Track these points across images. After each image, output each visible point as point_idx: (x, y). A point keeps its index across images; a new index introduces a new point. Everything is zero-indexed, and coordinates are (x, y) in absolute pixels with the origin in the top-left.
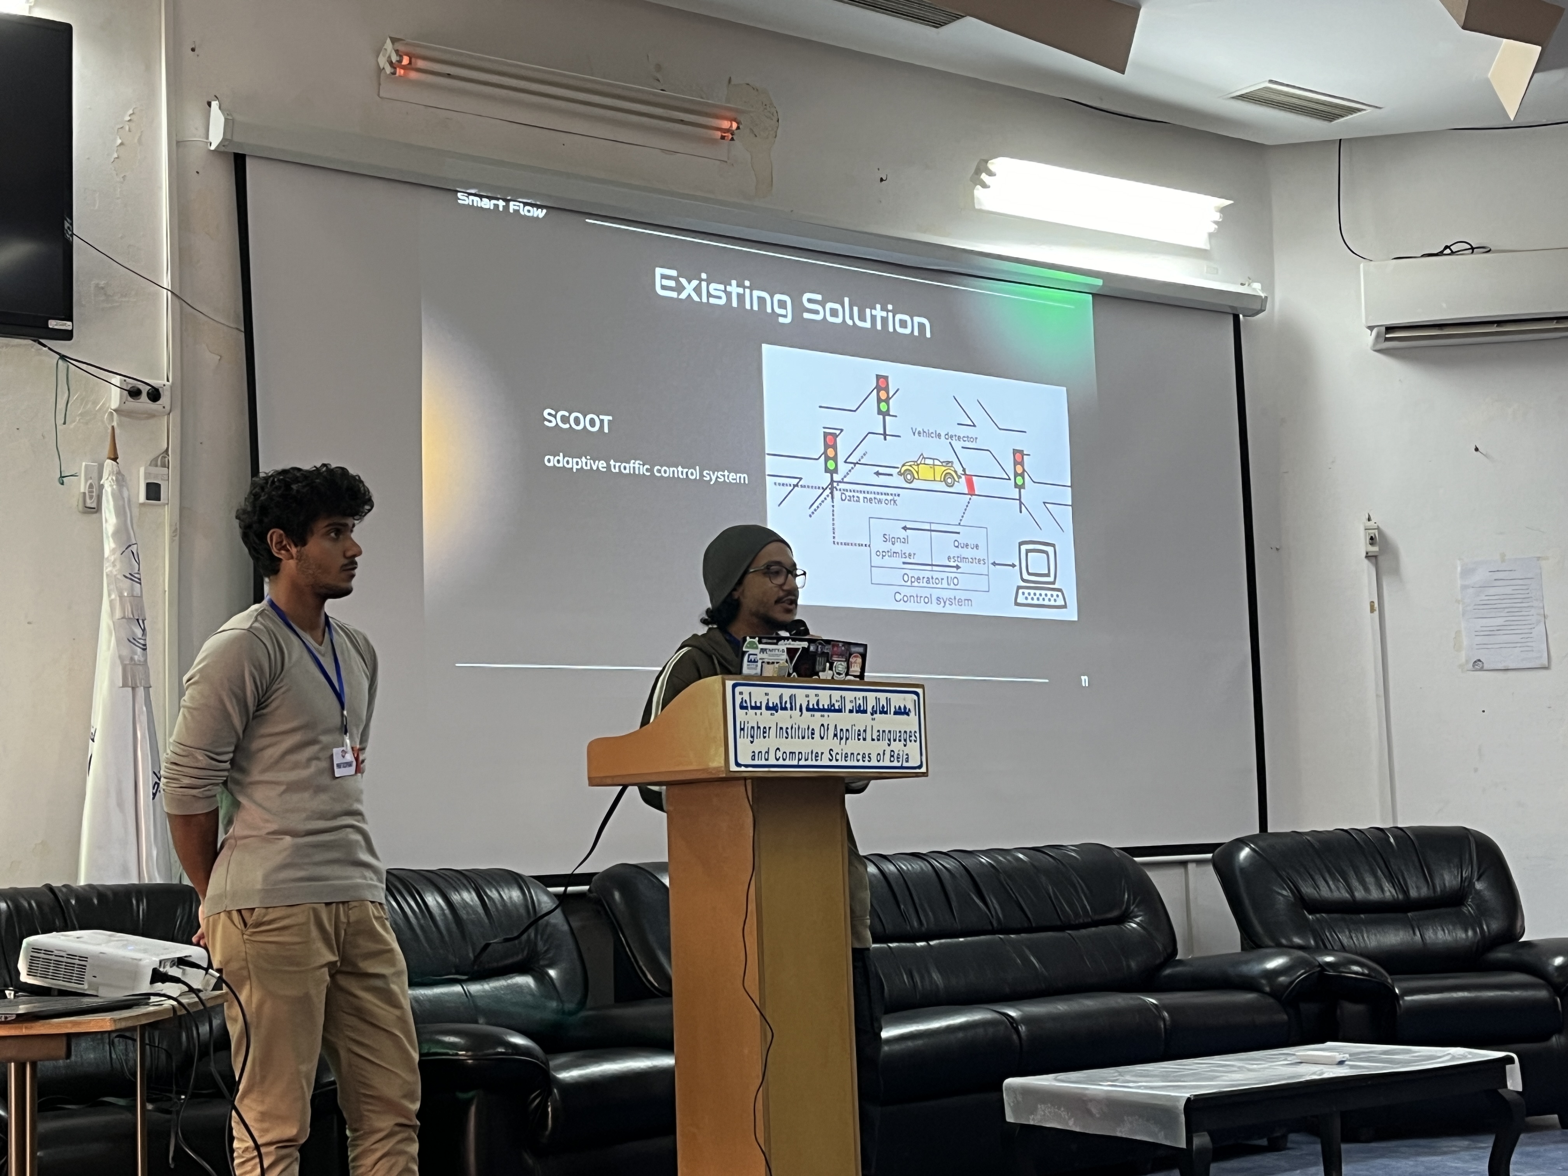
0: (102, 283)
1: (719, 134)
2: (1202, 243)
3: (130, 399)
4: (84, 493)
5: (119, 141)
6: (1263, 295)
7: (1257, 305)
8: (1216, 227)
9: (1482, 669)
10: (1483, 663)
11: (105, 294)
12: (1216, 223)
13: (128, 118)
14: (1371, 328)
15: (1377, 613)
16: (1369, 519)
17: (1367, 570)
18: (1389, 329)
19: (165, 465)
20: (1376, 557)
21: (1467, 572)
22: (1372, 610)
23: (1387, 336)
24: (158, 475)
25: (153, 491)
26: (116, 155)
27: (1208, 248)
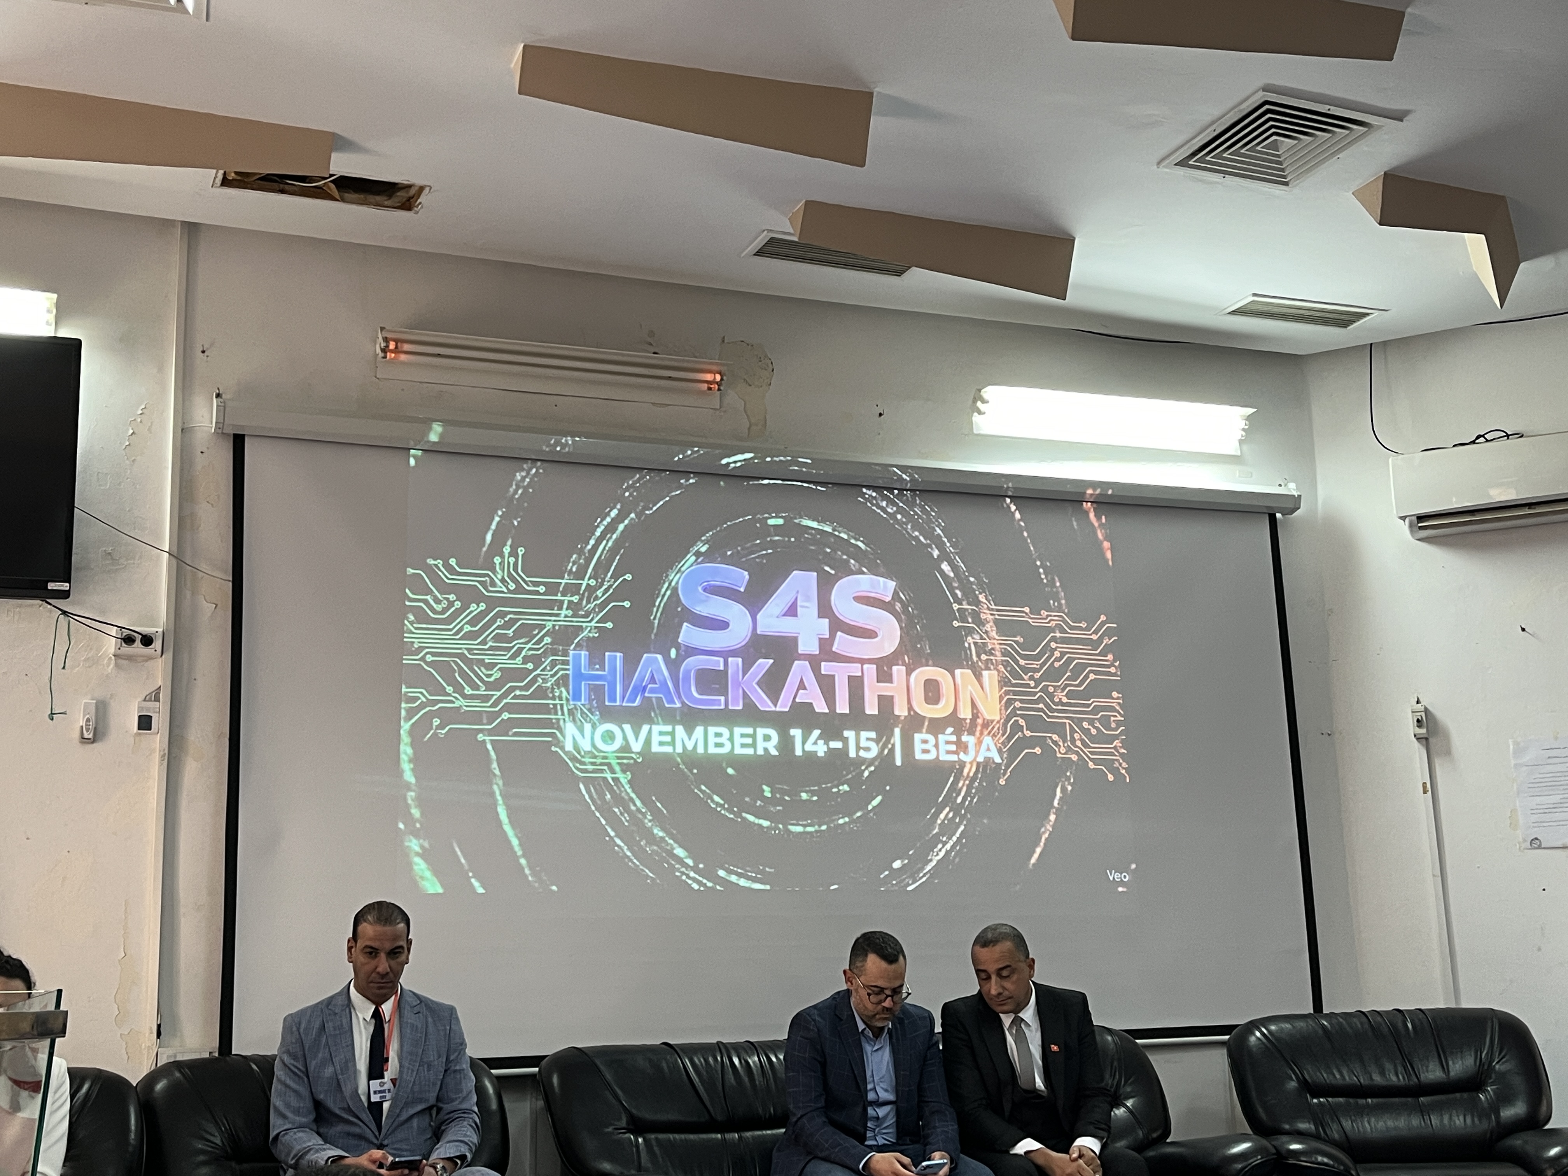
0: (110, 550)
1: (705, 386)
2: (1233, 449)
3: (124, 644)
4: (82, 727)
5: (131, 431)
6: (1296, 494)
7: (1292, 504)
8: (1244, 434)
9: (1540, 847)
10: (1540, 841)
11: (112, 559)
12: (1243, 430)
13: (140, 412)
14: (1403, 518)
15: (1430, 793)
16: (1418, 702)
17: (1418, 751)
18: (1421, 518)
19: (157, 700)
20: (1427, 739)
21: (1519, 751)
22: (1425, 792)
23: (1420, 525)
24: (151, 709)
25: (145, 723)
26: (128, 443)
27: (1239, 453)
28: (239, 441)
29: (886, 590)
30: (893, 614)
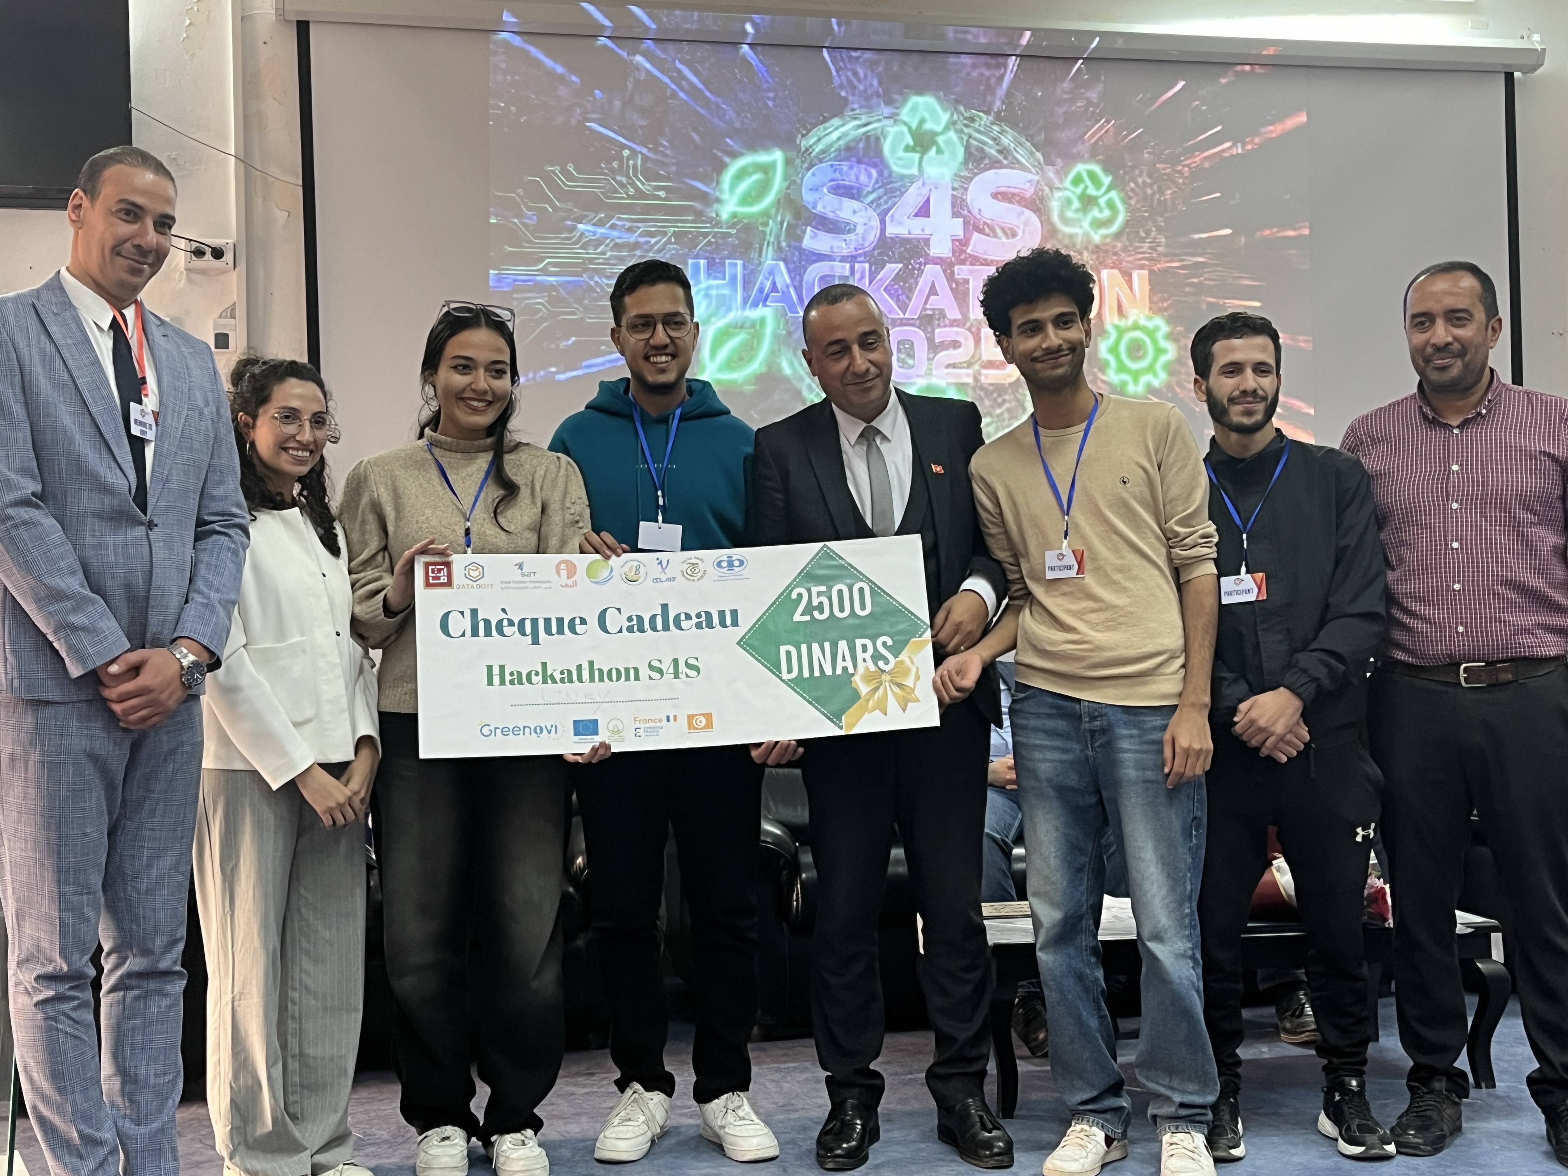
3: (194, 258)
5: (188, 22)
6: (1539, 47)
7: (1535, 59)
11: (177, 165)
19: (233, 317)
24: (226, 326)
25: (222, 340)
26: (185, 35)
28: (303, 28)
29: (1028, 184)
30: (1035, 211)
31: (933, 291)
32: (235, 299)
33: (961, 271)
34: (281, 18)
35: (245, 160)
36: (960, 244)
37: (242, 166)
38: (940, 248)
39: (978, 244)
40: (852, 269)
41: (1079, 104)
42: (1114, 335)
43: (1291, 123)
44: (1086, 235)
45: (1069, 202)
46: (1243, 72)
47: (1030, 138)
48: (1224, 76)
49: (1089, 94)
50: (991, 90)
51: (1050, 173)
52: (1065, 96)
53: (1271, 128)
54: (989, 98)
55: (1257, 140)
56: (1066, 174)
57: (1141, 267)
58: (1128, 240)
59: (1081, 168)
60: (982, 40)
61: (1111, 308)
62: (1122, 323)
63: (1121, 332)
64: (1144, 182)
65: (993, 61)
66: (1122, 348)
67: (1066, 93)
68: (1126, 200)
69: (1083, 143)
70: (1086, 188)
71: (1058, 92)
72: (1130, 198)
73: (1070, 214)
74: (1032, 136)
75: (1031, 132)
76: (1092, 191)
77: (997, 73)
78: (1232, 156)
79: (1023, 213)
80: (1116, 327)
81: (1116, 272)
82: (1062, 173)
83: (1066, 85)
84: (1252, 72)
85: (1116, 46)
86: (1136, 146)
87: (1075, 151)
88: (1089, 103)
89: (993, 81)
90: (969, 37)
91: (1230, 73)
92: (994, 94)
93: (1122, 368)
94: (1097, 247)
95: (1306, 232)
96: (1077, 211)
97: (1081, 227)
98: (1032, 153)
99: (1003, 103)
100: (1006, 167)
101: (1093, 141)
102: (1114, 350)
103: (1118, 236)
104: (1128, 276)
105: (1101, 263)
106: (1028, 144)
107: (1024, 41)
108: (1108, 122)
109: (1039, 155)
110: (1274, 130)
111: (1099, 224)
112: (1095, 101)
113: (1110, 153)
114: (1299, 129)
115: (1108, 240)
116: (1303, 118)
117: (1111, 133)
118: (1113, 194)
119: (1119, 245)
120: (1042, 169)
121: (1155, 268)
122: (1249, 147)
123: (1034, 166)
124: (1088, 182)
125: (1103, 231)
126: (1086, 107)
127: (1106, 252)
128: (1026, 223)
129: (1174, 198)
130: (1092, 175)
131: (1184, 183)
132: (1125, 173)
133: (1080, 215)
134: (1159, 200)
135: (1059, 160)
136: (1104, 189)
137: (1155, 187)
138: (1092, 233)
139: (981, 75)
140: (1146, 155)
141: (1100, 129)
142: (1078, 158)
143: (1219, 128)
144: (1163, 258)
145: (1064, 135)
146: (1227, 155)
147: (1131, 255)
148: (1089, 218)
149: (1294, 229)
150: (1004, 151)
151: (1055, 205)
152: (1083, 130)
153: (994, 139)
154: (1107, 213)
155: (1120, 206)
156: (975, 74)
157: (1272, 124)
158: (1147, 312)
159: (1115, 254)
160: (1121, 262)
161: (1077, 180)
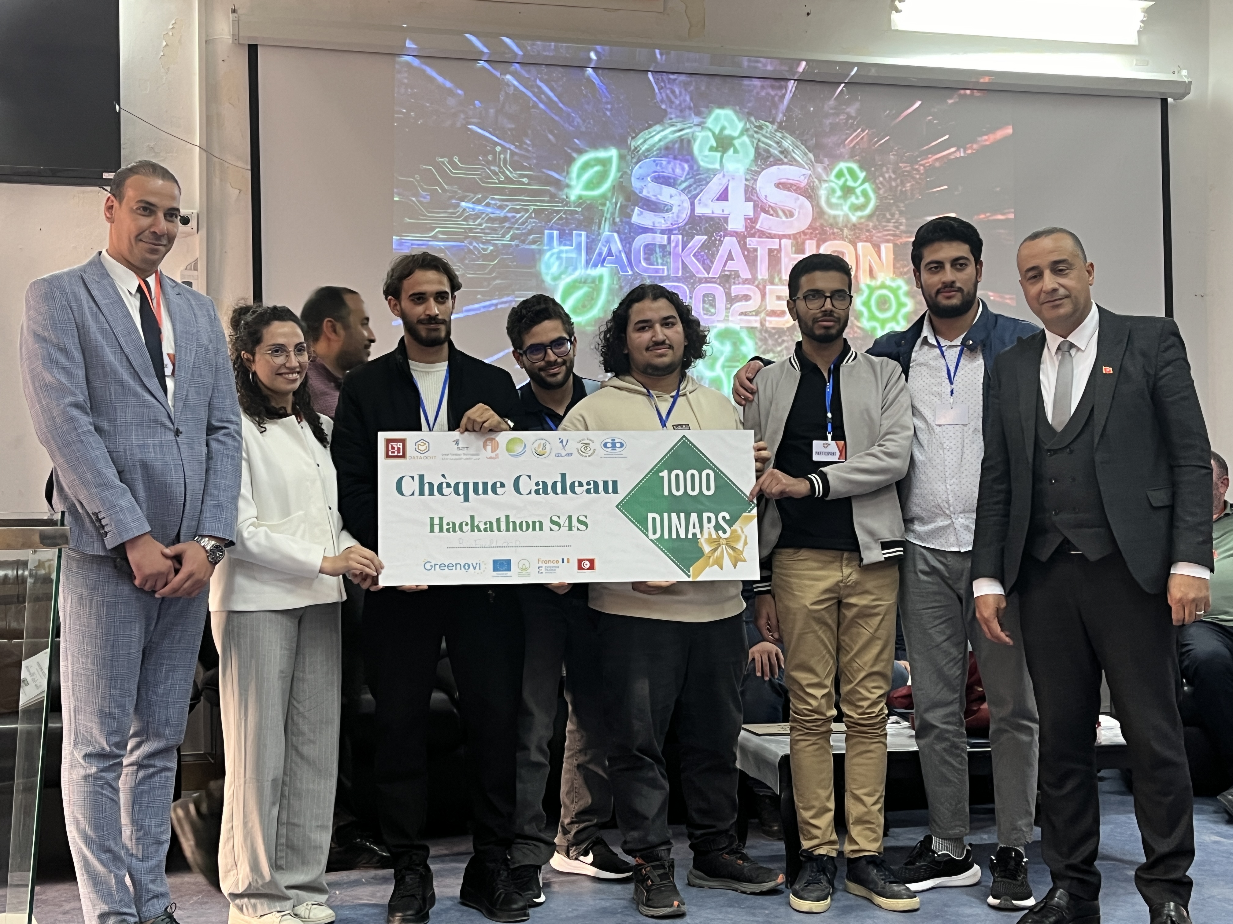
2: (1133, 40)
5: (164, 44)
6: (1186, 80)
7: (1182, 90)
8: (1142, 25)
13: (171, 27)
19: (196, 269)
24: (191, 277)
26: (162, 54)
27: (1137, 43)
28: (253, 50)
29: (803, 177)
30: (807, 198)
31: (730, 257)
32: (197, 255)
33: (752, 243)
34: (236, 42)
35: (206, 150)
36: (751, 222)
37: (204, 155)
38: (736, 224)
39: (765, 222)
40: (669, 239)
41: (842, 117)
42: (866, 292)
43: (1000, 134)
44: (846, 216)
45: (833, 191)
46: (965, 95)
47: (804, 142)
48: (951, 98)
49: (848, 110)
50: (775, 106)
51: (819, 168)
52: (831, 111)
53: (986, 137)
54: (774, 112)
55: (975, 146)
56: (831, 170)
57: (888, 241)
58: (877, 220)
59: (842, 165)
60: (769, 68)
61: (864, 271)
62: (873, 283)
63: (872, 290)
64: (890, 177)
65: (777, 84)
66: (873, 302)
67: (831, 109)
68: (876, 190)
69: (844, 146)
70: (846, 180)
71: (826, 108)
72: (879, 189)
73: (834, 200)
74: (806, 141)
75: (805, 138)
76: (851, 183)
77: (780, 93)
78: (956, 158)
79: (798, 199)
80: (868, 286)
81: (869, 244)
82: (828, 169)
83: (832, 102)
84: (972, 94)
85: (870, 74)
86: (884, 150)
87: (838, 152)
88: (849, 117)
89: (777, 99)
90: (760, 65)
91: (956, 96)
92: (776, 107)
93: (872, 317)
94: (854, 225)
95: (1012, 216)
96: (839, 198)
97: (842, 210)
98: (805, 154)
99: (785, 115)
100: (786, 164)
101: (852, 145)
102: (866, 304)
103: (870, 217)
104: (877, 248)
105: (858, 238)
106: (803, 147)
107: (801, 69)
108: (863, 131)
109: (811, 155)
110: (987, 140)
111: (856, 208)
112: (854, 114)
113: (864, 154)
114: (1006, 139)
115: (863, 220)
116: (1009, 130)
117: (865, 140)
118: (867, 186)
119: (871, 224)
120: (813, 166)
121: (898, 242)
122: (969, 152)
123: (807, 164)
124: (848, 176)
125: (859, 214)
126: (847, 120)
127: (861, 229)
128: (801, 207)
129: (912, 190)
130: (851, 171)
131: (920, 178)
132: (876, 170)
133: (841, 201)
134: (901, 190)
135: (826, 159)
136: (860, 181)
137: (899, 181)
138: (850, 215)
139: (768, 94)
140: (892, 157)
141: (857, 136)
142: (840, 158)
143: (947, 137)
144: (905, 235)
145: (830, 141)
146: (952, 157)
147: (879, 232)
148: (849, 203)
149: (1003, 214)
150: (785, 152)
151: (823, 193)
152: (844, 137)
153: (777, 143)
154: (862, 200)
155: (872, 195)
156: (763, 94)
157: (986, 135)
158: (891, 275)
159: (868, 231)
160: (872, 237)
161: (840, 175)
